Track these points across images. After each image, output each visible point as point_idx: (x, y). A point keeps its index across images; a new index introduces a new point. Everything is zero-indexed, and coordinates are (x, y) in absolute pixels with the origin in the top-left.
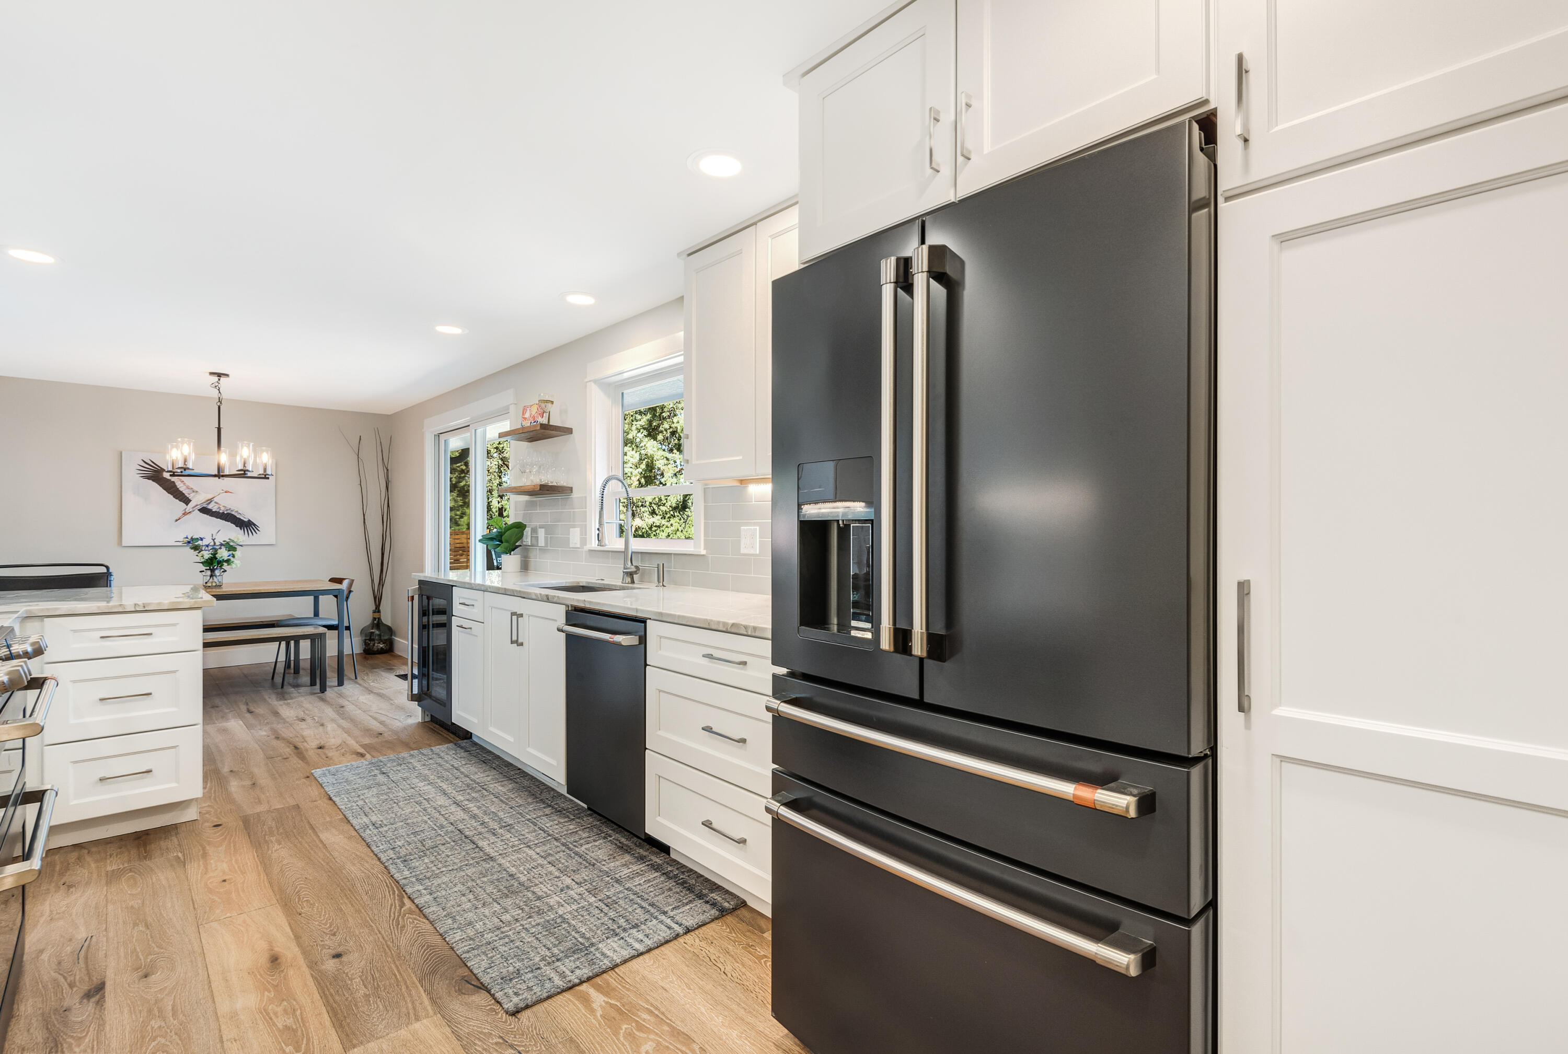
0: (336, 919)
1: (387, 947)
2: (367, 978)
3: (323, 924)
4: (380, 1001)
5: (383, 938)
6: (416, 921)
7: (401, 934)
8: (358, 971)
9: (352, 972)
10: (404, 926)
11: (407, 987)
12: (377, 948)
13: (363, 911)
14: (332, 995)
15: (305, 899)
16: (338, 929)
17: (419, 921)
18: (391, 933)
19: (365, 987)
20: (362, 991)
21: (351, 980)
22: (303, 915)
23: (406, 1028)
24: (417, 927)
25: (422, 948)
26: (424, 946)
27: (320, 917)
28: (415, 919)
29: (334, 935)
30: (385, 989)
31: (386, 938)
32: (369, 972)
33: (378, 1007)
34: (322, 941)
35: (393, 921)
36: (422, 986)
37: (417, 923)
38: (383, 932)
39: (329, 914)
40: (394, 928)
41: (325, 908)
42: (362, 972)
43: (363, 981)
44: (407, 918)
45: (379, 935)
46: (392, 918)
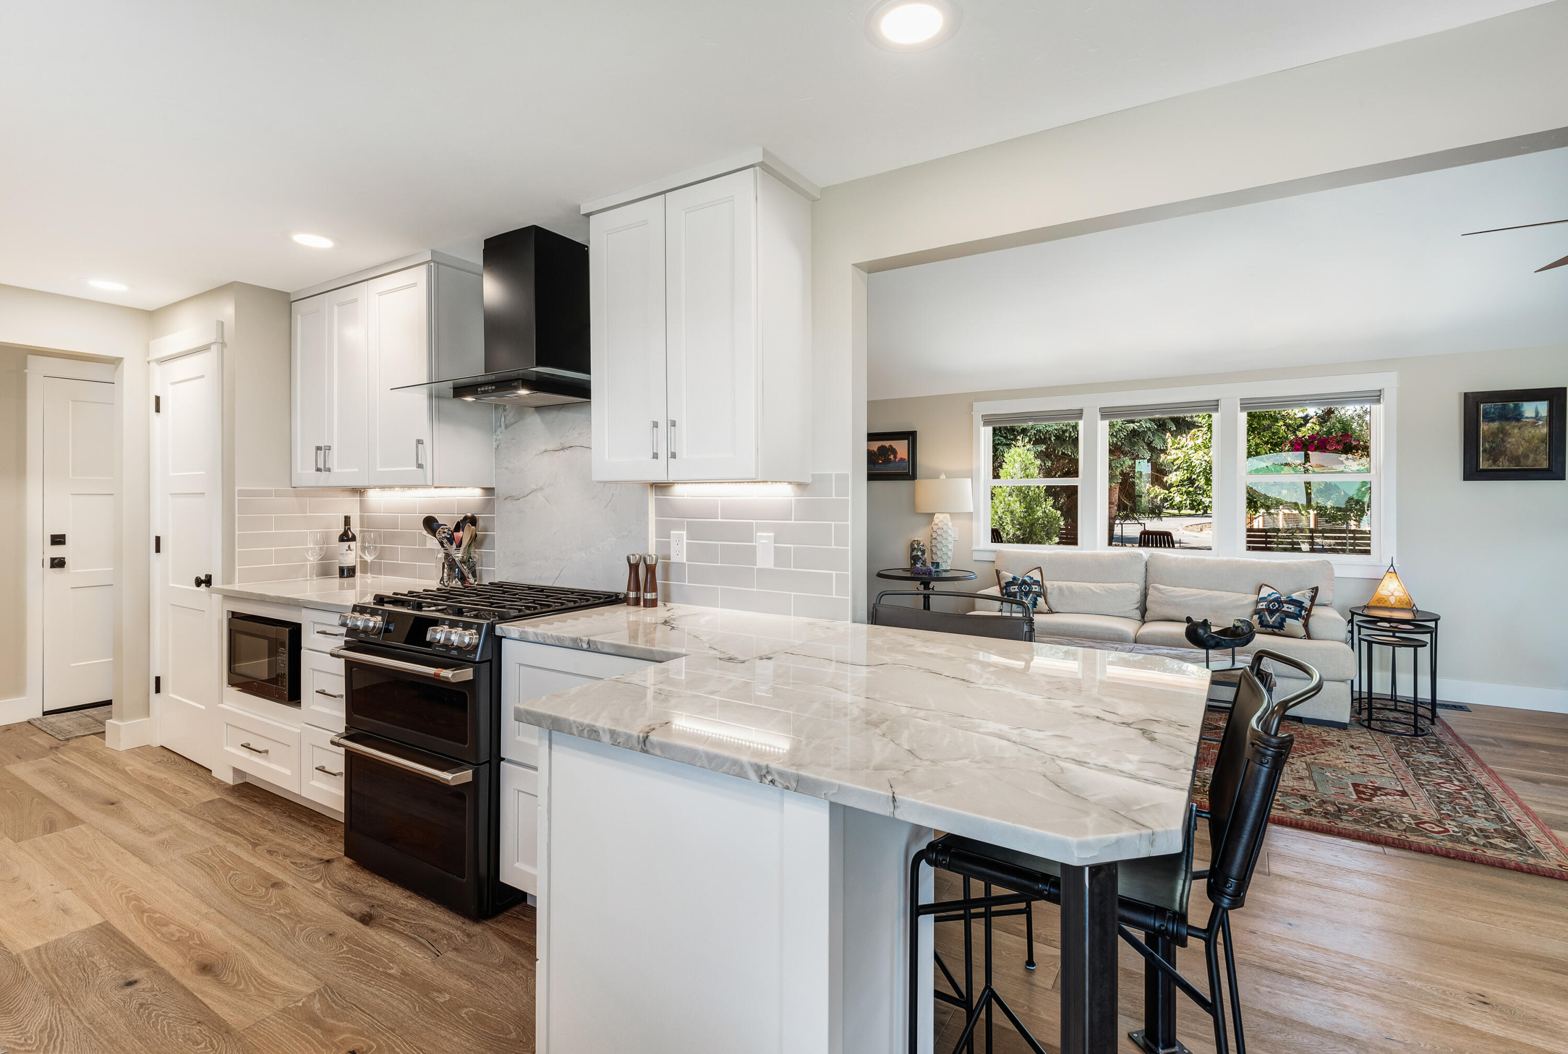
0: (144, 1023)
1: (67, 1003)
2: (92, 969)
3: (161, 1015)
4: (75, 954)
5: (72, 1011)
6: (22, 1041)
7: (47, 1021)
8: (103, 974)
9: (110, 972)
10: (41, 1031)
11: (45, 969)
12: (82, 999)
13: (105, 1043)
14: (128, 951)
15: (203, 1045)
16: (138, 1012)
17: (16, 1043)
18: (61, 1020)
19: (93, 962)
20: (96, 959)
21: (110, 965)
22: (195, 1022)
23: (50, 941)
24: (21, 1033)
25: (20, 1008)
26: (15, 1012)
27: (169, 1024)
28: (22, 1045)
29: (141, 1005)
30: (71, 963)
31: (69, 1012)
32: (90, 975)
33: (78, 950)
34: (156, 995)
35: (58, 1035)
36: (27, 972)
37: (20, 1039)
38: (73, 1019)
39: (157, 1030)
40: (57, 1027)
41: (166, 1038)
42: (98, 973)
43: (97, 966)
44: (34, 1044)
45: (79, 1014)
46: (59, 1040)
